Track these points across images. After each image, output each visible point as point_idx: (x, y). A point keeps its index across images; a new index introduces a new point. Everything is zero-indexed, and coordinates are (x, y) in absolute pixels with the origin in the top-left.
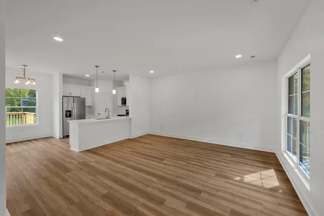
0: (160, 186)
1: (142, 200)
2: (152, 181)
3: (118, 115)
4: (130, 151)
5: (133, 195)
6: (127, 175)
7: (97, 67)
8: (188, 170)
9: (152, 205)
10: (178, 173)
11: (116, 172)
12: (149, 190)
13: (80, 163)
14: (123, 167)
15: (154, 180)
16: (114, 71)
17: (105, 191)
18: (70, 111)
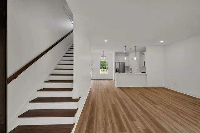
0: (139, 114)
1: (124, 114)
2: (137, 110)
3: (142, 72)
4: (140, 94)
5: (122, 110)
6: (127, 102)
7: (126, 47)
8: (171, 118)
9: (126, 117)
10: (159, 115)
11: (124, 99)
12: (132, 112)
13: (114, 91)
14: (129, 99)
15: (139, 110)
16: (135, 47)
17: (114, 103)
18: (118, 69)
